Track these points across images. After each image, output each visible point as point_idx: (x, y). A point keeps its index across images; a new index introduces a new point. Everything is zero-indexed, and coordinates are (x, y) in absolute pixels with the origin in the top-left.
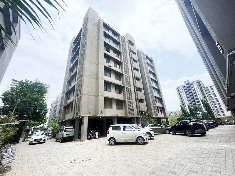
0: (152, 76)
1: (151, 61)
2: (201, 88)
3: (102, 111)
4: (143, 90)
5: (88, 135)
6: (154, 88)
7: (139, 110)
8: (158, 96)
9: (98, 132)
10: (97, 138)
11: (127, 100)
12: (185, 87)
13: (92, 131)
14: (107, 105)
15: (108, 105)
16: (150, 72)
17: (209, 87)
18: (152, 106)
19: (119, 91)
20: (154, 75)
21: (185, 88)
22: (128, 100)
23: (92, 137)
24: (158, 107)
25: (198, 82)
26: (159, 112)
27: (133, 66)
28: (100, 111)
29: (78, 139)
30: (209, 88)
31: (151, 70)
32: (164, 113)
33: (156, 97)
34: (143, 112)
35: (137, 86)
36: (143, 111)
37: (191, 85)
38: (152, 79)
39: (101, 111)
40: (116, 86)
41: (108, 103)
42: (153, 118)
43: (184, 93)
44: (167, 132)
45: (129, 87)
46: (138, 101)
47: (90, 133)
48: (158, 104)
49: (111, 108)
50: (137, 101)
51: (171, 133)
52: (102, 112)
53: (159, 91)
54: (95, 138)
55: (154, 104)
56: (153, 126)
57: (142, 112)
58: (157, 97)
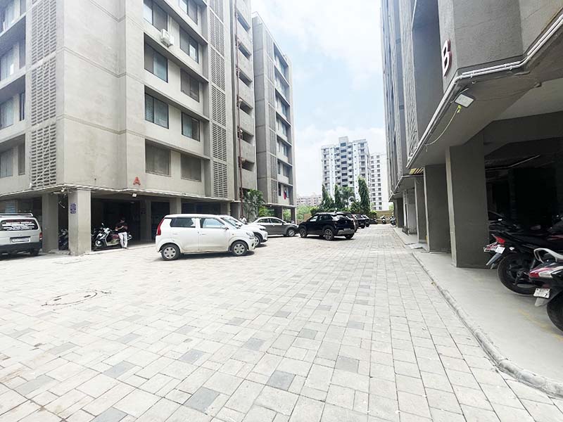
0: (279, 109)
1: (284, 66)
2: (363, 157)
3: (137, 179)
4: (254, 139)
5: (94, 239)
6: (279, 139)
7: (239, 186)
8: (285, 159)
9: (125, 233)
10: (126, 246)
11: (213, 159)
12: (338, 149)
13: (106, 230)
14: (153, 165)
15: (157, 165)
16: (278, 95)
17: (375, 157)
18: (269, 180)
19: (190, 130)
20: (286, 106)
21: (338, 152)
22: (215, 159)
23: (109, 244)
24: (280, 184)
25: (362, 144)
26: (280, 195)
27: (237, 67)
28: (131, 177)
29: (60, 249)
30: (375, 159)
31: (280, 91)
32: (289, 197)
33: (279, 162)
34: (249, 193)
35: (241, 126)
36: (249, 190)
37: (349, 147)
38: (278, 117)
39: (134, 178)
40: (182, 113)
41: (157, 158)
42: (268, 207)
43: (334, 162)
44: (291, 233)
45: (220, 125)
46: (239, 165)
47: (100, 235)
48: (282, 178)
49: (168, 173)
50: (238, 163)
51: (299, 235)
52: (137, 182)
53: (288, 148)
54: (119, 246)
55: (274, 177)
56: (265, 221)
57: (245, 191)
58: (282, 162)
